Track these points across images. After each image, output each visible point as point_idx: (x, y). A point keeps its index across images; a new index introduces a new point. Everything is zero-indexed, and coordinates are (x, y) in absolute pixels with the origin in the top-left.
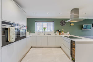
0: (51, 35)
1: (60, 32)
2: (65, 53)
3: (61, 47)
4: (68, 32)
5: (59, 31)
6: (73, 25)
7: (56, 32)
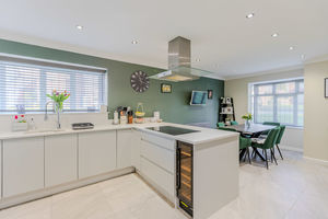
0: (95, 128)
1: (131, 114)
2: (154, 190)
3: (134, 172)
4: (157, 114)
5: (125, 109)
6: (169, 90)
7: (116, 114)
